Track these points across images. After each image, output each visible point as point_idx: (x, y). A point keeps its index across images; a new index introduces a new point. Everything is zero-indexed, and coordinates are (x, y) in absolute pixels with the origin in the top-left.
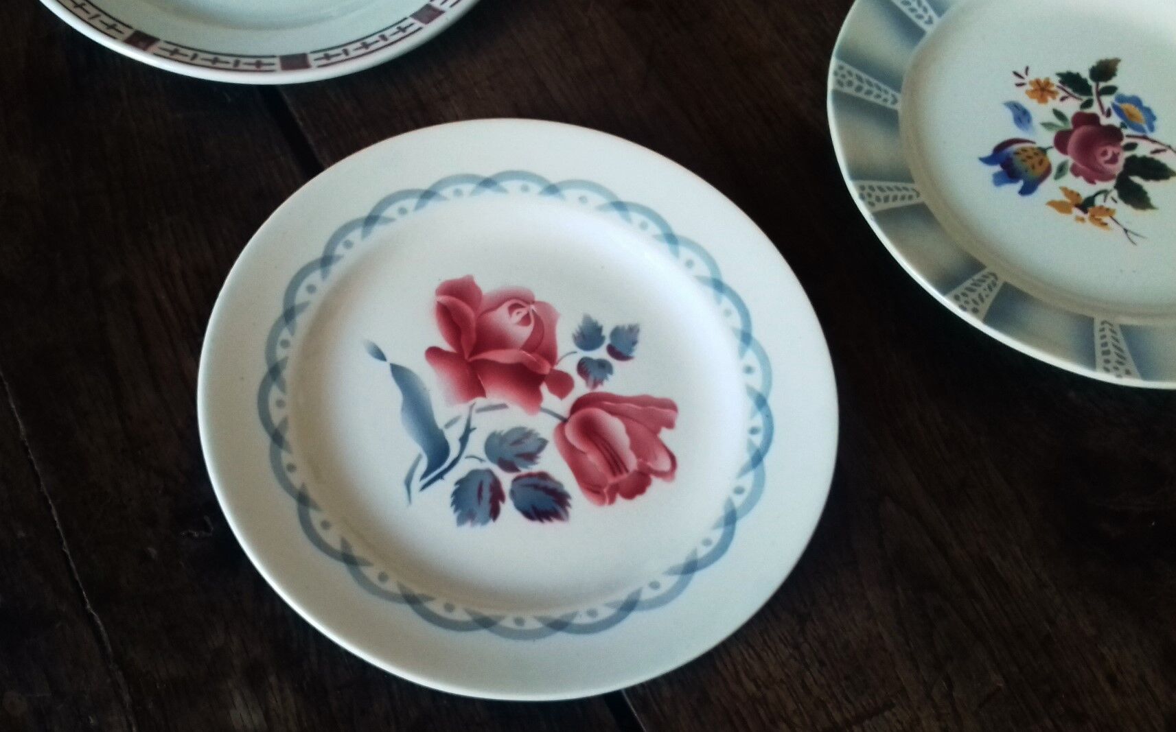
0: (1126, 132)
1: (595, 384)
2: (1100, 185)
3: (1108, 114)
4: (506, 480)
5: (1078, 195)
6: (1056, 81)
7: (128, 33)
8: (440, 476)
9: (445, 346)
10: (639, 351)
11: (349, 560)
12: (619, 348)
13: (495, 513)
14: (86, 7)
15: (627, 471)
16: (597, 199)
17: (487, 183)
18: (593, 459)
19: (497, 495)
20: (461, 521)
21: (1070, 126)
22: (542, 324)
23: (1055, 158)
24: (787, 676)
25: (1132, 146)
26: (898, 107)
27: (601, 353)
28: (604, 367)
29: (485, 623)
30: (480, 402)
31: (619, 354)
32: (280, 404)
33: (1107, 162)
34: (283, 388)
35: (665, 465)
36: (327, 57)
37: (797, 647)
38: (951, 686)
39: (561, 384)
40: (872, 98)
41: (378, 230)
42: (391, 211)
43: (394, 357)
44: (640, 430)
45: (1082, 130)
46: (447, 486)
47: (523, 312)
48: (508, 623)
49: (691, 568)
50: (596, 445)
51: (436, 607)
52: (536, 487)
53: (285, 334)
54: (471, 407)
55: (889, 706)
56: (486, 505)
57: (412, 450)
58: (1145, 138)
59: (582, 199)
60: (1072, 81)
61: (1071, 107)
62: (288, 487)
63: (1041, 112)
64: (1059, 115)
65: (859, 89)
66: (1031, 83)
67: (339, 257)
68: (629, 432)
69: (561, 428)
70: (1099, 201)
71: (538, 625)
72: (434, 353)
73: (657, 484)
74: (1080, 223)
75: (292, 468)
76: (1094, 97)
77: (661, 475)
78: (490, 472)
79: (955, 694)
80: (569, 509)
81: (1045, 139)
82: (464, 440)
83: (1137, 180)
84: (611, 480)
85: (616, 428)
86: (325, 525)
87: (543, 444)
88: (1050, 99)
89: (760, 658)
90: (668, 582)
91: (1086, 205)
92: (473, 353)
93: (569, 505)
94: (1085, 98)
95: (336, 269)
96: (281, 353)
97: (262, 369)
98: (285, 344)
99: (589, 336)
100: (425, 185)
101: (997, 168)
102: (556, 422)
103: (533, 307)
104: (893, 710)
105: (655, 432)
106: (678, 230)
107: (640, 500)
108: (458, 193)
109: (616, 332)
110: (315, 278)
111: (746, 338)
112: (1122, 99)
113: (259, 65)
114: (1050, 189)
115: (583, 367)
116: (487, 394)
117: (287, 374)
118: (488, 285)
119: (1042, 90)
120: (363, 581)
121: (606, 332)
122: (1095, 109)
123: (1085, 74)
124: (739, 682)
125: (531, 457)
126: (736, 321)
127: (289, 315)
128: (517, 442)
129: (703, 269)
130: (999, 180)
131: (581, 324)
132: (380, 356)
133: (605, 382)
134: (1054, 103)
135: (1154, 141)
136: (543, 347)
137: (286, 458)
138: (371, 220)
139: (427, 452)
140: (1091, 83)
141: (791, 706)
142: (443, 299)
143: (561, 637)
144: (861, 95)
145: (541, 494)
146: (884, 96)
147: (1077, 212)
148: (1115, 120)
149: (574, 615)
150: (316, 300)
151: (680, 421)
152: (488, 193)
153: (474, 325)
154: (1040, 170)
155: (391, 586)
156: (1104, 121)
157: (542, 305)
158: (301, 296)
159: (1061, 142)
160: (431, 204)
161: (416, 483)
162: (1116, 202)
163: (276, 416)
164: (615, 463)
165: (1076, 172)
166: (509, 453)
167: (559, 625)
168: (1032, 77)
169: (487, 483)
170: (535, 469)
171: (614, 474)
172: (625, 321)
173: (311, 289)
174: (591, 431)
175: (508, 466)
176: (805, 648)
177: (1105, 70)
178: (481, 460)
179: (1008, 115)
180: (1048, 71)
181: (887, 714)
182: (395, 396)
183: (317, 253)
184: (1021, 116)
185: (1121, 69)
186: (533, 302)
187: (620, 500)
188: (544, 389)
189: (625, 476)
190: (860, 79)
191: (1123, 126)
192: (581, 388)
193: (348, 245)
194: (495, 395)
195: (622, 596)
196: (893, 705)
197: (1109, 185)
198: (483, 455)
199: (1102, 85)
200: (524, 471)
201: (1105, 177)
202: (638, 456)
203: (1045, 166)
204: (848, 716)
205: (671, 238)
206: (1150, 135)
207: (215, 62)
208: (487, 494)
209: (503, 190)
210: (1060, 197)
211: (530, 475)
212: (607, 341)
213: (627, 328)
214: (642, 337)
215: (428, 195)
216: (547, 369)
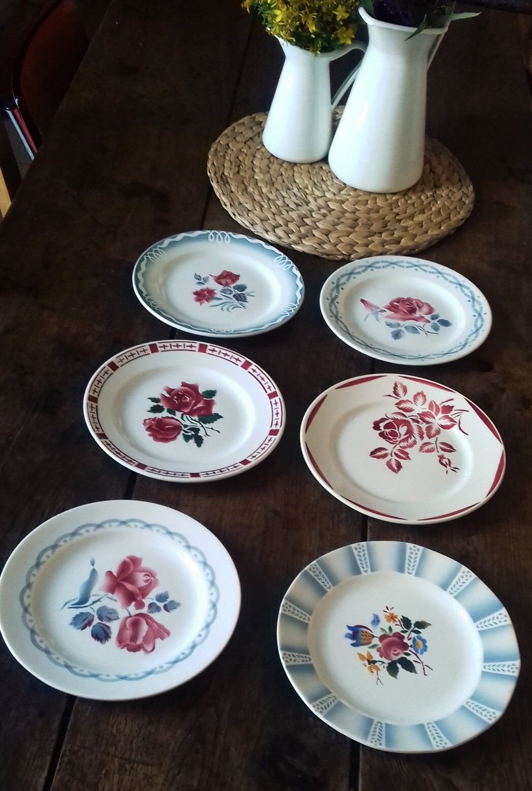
0: (410, 648)
1: (150, 613)
2: (384, 659)
3: (409, 639)
4: (96, 621)
5: (372, 657)
6: (400, 617)
7: (101, 432)
8: (77, 608)
9: (115, 573)
10: (174, 612)
11: (26, 610)
12: (169, 607)
13: (83, 628)
14: (95, 419)
15: (136, 643)
16: (200, 558)
17: (170, 533)
18: (128, 633)
19: (89, 624)
20: (71, 624)
21: (391, 635)
22: (151, 585)
23: (375, 641)
24: (129, 735)
25: (408, 654)
26: (329, 591)
27: (161, 605)
28: (158, 609)
29: (47, 652)
30: (110, 595)
31: (166, 608)
32: (48, 557)
33: (393, 654)
34: (53, 553)
35: (149, 649)
36: (153, 470)
37: (140, 729)
38: (178, 774)
39: (140, 605)
40: (320, 582)
41: (123, 527)
42: (132, 524)
43: (96, 567)
44: (152, 634)
45: (395, 639)
46: (77, 612)
47: (148, 578)
48: (54, 657)
49: (124, 678)
50: (133, 630)
51: (38, 639)
52: (103, 629)
53: (68, 539)
54: (105, 595)
55: (152, 765)
56: (83, 624)
57: (76, 595)
58: (416, 655)
59: (196, 556)
60: (406, 622)
61: (397, 629)
62: (28, 579)
63: (384, 624)
64: (390, 629)
65: (317, 576)
66: (390, 613)
67: (104, 528)
68: (147, 633)
69: (127, 618)
70: (378, 664)
71: (62, 663)
72: (110, 573)
73: (142, 652)
74: (364, 667)
75: (34, 575)
76: (409, 631)
77: (146, 651)
78: (93, 616)
79: (177, 777)
80: (107, 641)
81: (377, 633)
82: (94, 602)
83: (399, 666)
84: (128, 642)
85: (144, 628)
86: (29, 596)
87: (118, 618)
88: (392, 622)
89: (126, 724)
90: (113, 677)
91: (371, 662)
92: (121, 580)
93: (108, 641)
94: (405, 629)
95: (101, 530)
96: (61, 543)
97: (52, 543)
98: (65, 541)
99: (162, 598)
100: (149, 523)
101: (351, 632)
102: (128, 615)
103: (153, 578)
104: (153, 768)
105: (156, 637)
106: (217, 582)
107: (132, 653)
108: (158, 531)
109: (172, 602)
110: (91, 529)
111: (208, 626)
112: (419, 638)
113: (130, 461)
114: (364, 650)
115: (151, 605)
116: (114, 594)
117: (58, 550)
118: (144, 564)
119: (392, 618)
120: (24, 618)
121: (169, 600)
122: (406, 635)
123: (413, 622)
124: (113, 727)
125: (110, 620)
126: (209, 619)
127: (74, 534)
128: (110, 613)
129: (214, 598)
130: (348, 636)
131: (163, 592)
132: (93, 564)
133: (154, 614)
134: (392, 624)
135: (418, 658)
136: (144, 592)
137: (35, 571)
138: (124, 523)
139: (80, 599)
140: (413, 626)
141: (121, 744)
142: (127, 560)
143: (65, 670)
144: (316, 578)
145: (103, 632)
146: (326, 584)
147: (366, 662)
148: (410, 643)
149: (75, 667)
150: (86, 535)
151: (167, 640)
152: (168, 537)
153: (130, 572)
154: (366, 641)
155: (31, 625)
156: (405, 641)
157: (156, 580)
158: (83, 531)
159: (382, 638)
160: (147, 530)
161: (69, 605)
162: (384, 668)
163: (44, 558)
164: (134, 638)
165: (379, 650)
166: (104, 614)
167: (68, 667)
168: (392, 611)
169: (90, 618)
170: (108, 624)
171: (131, 641)
172: (177, 600)
173: (87, 531)
174: (135, 624)
175: (100, 618)
176: (143, 732)
177: (421, 625)
178: (94, 611)
179: (372, 618)
180: (400, 613)
181: (150, 767)
182: (86, 577)
183: (98, 522)
184: (376, 621)
185: (428, 629)
186: (154, 577)
187: (125, 649)
188: (133, 603)
189: (133, 644)
190: (320, 572)
191: (411, 646)
192: (145, 610)
193: (110, 526)
194: (117, 596)
195: (95, 672)
196: (154, 766)
197: (387, 661)
198: (96, 610)
199: (416, 629)
200: (104, 622)
201: (387, 657)
202: (143, 641)
203: (369, 641)
204: (136, 759)
205: (213, 583)
206: (418, 655)
207: (118, 454)
208: (86, 622)
209: (173, 538)
210: (365, 655)
211: (104, 625)
212: (166, 603)
213: (177, 602)
214: (179, 609)
215: (148, 526)
216: (139, 599)
